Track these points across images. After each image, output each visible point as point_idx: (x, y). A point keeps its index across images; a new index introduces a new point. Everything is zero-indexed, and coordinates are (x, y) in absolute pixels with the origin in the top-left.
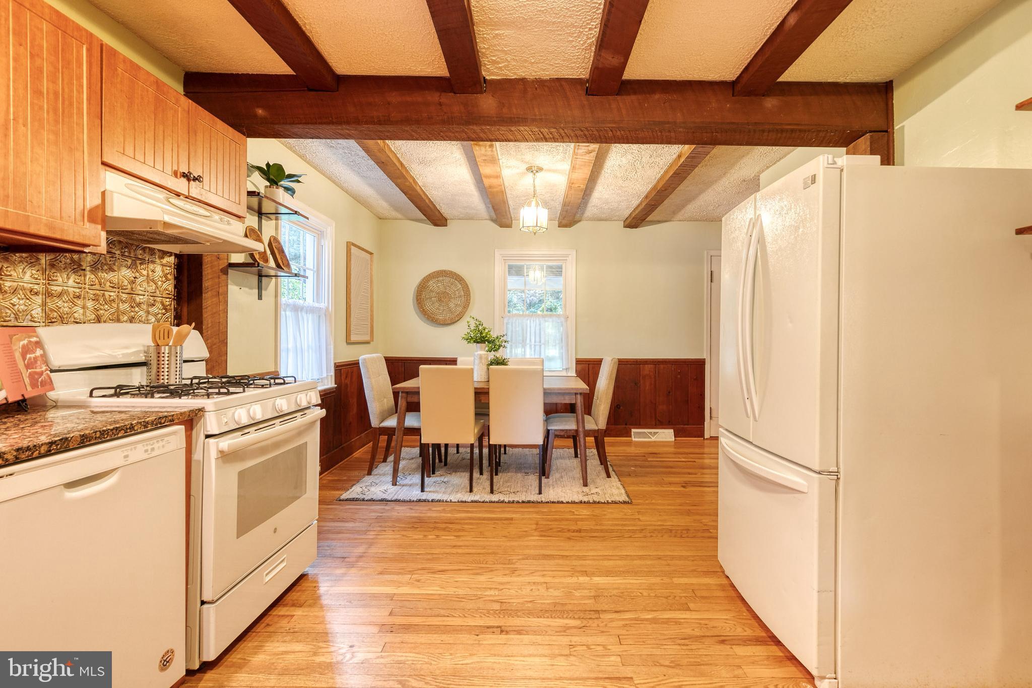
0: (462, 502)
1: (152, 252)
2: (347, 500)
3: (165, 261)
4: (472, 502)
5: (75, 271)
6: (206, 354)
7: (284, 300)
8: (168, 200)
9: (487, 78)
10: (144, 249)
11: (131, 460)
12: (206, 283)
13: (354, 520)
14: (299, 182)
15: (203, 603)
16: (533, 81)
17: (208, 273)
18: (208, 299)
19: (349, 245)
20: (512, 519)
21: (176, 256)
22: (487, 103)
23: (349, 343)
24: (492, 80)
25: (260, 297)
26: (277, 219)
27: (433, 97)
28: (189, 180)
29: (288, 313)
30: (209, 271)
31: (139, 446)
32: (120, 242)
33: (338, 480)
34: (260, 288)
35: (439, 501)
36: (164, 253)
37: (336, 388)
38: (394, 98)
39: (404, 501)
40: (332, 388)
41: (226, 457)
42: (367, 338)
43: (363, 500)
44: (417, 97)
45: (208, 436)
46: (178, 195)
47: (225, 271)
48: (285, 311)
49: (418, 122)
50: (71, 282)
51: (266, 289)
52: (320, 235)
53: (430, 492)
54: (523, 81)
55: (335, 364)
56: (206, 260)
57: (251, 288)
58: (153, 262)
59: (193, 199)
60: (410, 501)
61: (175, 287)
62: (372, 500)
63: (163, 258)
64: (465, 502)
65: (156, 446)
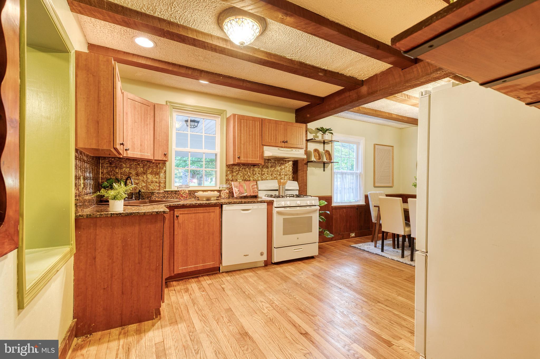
0: (393, 259)
1: (286, 161)
2: (352, 247)
3: (289, 163)
4: (397, 261)
5: (267, 168)
6: (298, 188)
7: (335, 170)
8: (279, 149)
9: (364, 79)
10: (283, 161)
11: (254, 208)
12: (299, 168)
13: (346, 252)
14: (332, 130)
15: (274, 248)
16: (380, 73)
17: (300, 165)
18: (300, 173)
19: (375, 145)
20: (403, 271)
21: (293, 161)
22: (364, 89)
23: (375, 187)
24: (366, 80)
25: (324, 170)
26: (332, 143)
27: (347, 94)
28: (285, 143)
29: (339, 176)
30: (300, 164)
31: (256, 206)
32: (277, 160)
33: (360, 241)
34: (324, 167)
35: (384, 256)
36: (289, 161)
37: (365, 205)
38: (337, 99)
39: (371, 253)
40: (363, 205)
41: (278, 213)
42: (390, 185)
43: (357, 248)
44: (343, 96)
45: (275, 207)
46: (282, 147)
47: (306, 164)
48: (337, 175)
49: (343, 105)
50: (266, 171)
51: (327, 168)
52: (358, 144)
53: (386, 253)
54: (376, 75)
55: (365, 195)
56: (299, 161)
57: (320, 168)
58: (286, 164)
59: (286, 147)
60: (373, 253)
61: (292, 170)
62: (360, 249)
63: (289, 162)
64: (394, 260)
65: (259, 206)
